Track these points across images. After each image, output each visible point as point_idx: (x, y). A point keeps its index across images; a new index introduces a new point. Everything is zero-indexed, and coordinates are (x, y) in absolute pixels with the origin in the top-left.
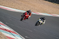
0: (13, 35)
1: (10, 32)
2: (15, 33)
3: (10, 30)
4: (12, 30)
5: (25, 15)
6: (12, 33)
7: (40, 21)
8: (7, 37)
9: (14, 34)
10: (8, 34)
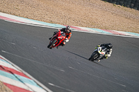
0: (20, 80)
1: (11, 72)
2: (25, 76)
3: (12, 67)
4: (16, 68)
5: (58, 36)
6: (16, 75)
7: (99, 52)
8: (6, 84)
9: (21, 77)
10: (7, 78)
